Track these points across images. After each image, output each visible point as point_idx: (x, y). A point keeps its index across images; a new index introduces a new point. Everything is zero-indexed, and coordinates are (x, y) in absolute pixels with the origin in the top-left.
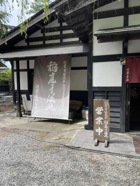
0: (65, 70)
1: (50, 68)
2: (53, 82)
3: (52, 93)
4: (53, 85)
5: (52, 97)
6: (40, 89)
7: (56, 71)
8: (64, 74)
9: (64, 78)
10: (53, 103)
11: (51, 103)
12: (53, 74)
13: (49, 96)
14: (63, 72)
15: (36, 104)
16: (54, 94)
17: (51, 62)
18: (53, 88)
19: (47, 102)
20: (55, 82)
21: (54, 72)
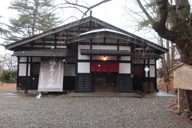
0: (60, 64)
1: (51, 62)
2: (53, 71)
3: (51, 77)
4: (52, 72)
5: (51, 79)
6: (44, 74)
7: (54, 64)
8: (60, 66)
9: (59, 68)
10: (52, 83)
11: (51, 82)
12: (53, 66)
13: (50, 78)
14: (59, 65)
15: (41, 83)
16: (53, 77)
17: (52, 59)
18: (52, 74)
19: (48, 82)
20: (54, 70)
21: (53, 65)
